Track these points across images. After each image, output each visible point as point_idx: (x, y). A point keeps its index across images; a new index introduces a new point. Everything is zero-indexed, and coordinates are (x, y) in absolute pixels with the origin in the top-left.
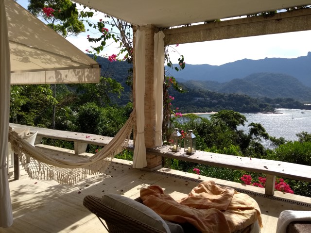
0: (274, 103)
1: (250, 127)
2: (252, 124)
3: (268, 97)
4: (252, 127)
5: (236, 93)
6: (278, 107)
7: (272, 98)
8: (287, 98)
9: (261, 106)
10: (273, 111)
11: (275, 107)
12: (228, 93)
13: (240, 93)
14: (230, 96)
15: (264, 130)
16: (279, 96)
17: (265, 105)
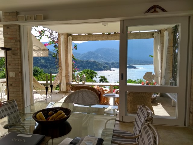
0: (110, 65)
1: (100, 78)
2: (101, 77)
3: (107, 62)
4: (101, 78)
5: (90, 60)
6: (112, 67)
7: (109, 62)
8: (117, 62)
9: (104, 67)
10: (110, 70)
11: (111, 67)
12: (86, 60)
13: (92, 60)
14: (87, 61)
15: (106, 80)
16: (113, 61)
17: (106, 66)
